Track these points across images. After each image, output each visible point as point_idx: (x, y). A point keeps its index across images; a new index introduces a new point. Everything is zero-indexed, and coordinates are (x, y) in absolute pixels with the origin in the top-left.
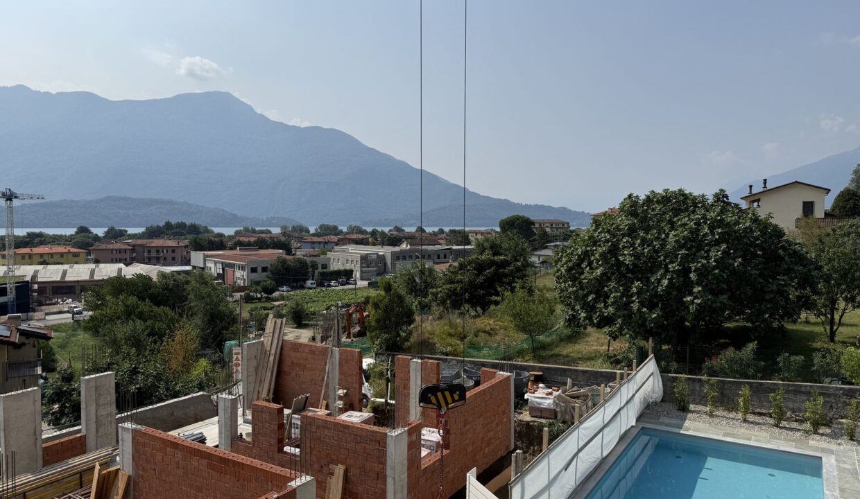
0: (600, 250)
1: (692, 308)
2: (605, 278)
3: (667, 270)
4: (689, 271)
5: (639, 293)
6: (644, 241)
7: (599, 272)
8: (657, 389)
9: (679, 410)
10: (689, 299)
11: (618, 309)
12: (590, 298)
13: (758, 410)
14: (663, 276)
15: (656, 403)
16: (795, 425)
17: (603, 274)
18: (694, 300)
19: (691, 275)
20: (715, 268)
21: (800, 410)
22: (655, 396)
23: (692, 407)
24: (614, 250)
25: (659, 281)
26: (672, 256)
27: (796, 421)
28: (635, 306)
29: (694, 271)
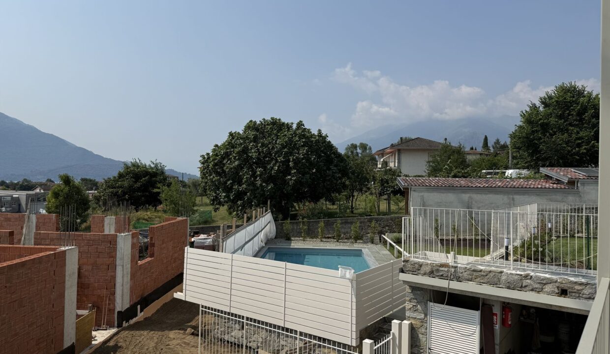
0: (237, 150)
1: (291, 183)
2: (240, 167)
3: (277, 161)
4: (289, 161)
5: (260, 176)
6: (263, 145)
7: (237, 163)
8: (272, 231)
9: (287, 240)
10: (289, 177)
11: (248, 185)
12: (229, 183)
13: (327, 236)
14: (275, 165)
15: (272, 239)
16: (346, 241)
17: (239, 165)
18: (291, 179)
19: (290, 163)
20: (303, 159)
21: (347, 232)
22: (271, 235)
23: (292, 238)
24: (245, 150)
25: (272, 168)
26: (279, 153)
27: (346, 239)
28: (259, 183)
29: (292, 161)
